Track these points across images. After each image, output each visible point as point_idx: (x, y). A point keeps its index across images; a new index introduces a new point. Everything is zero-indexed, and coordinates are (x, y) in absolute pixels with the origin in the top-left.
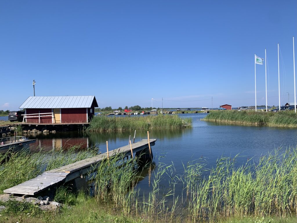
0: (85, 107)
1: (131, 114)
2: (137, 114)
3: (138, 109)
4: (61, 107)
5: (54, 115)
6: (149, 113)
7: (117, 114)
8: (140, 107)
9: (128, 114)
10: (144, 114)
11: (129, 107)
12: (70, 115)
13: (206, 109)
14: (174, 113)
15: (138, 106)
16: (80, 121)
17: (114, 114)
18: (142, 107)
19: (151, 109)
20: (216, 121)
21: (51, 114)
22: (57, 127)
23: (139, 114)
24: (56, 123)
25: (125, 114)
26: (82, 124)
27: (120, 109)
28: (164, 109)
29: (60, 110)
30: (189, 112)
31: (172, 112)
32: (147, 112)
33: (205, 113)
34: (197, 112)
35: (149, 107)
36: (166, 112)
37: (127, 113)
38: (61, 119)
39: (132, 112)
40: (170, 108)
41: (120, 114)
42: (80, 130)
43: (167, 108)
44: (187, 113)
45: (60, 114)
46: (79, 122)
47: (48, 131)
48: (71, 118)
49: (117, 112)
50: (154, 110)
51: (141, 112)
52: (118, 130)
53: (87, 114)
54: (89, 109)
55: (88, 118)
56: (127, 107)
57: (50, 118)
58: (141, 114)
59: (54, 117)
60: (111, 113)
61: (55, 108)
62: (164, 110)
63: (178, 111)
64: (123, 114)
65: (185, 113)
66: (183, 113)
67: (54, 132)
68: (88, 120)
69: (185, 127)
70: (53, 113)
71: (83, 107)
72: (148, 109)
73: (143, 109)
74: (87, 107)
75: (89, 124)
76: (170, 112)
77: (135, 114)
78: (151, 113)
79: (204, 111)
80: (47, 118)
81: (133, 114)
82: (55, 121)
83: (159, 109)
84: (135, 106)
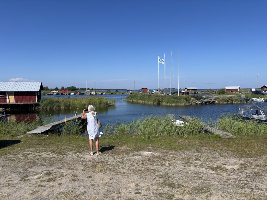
0: (35, 91)
1: (68, 94)
2: (73, 94)
3: (73, 89)
4: (15, 91)
5: (8, 97)
6: (83, 94)
7: (55, 94)
8: (75, 88)
9: (66, 94)
10: (79, 94)
11: (65, 87)
12: (22, 97)
13: (130, 91)
14: (105, 94)
15: (73, 87)
16: (31, 101)
17: (52, 94)
18: (77, 88)
19: (85, 89)
20: (132, 101)
21: (6, 96)
22: (11, 106)
23: (75, 94)
24: (10, 103)
25: (62, 94)
26: (32, 104)
27: (57, 89)
28: (97, 89)
29: (14, 93)
30: (117, 93)
31: (103, 93)
32: (82, 92)
33: (129, 94)
34: (122, 94)
35: (84, 88)
36: (98, 93)
37: (64, 93)
38: (14, 100)
39: (68, 92)
40: (102, 89)
41: (58, 94)
42: (30, 108)
43: (100, 89)
44: (115, 94)
45: (14, 96)
46: (29, 102)
47: (4, 109)
48: (23, 99)
49: (55, 92)
50: (88, 91)
51: (77, 93)
52: (61, 108)
53: (36, 96)
54: (37, 92)
55: (37, 99)
56: (63, 87)
57: (5, 99)
58: (76, 94)
59: (9, 98)
60: (50, 93)
61: (9, 91)
62: (97, 91)
63: (108, 92)
64: (61, 94)
65: (114, 94)
66: (112, 94)
67: (9, 109)
68: (37, 100)
69: (110, 106)
70: (7, 95)
71: (33, 91)
72: (82, 89)
73: (78, 89)
74: (37, 91)
75: (38, 104)
76: (101, 93)
77: (71, 94)
78: (85, 93)
79: (128, 93)
80: (2, 99)
81: (70, 94)
82: (9, 101)
83: (92, 89)
84: (71, 87)
